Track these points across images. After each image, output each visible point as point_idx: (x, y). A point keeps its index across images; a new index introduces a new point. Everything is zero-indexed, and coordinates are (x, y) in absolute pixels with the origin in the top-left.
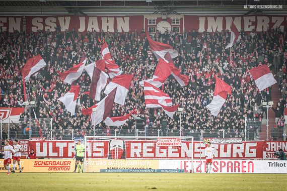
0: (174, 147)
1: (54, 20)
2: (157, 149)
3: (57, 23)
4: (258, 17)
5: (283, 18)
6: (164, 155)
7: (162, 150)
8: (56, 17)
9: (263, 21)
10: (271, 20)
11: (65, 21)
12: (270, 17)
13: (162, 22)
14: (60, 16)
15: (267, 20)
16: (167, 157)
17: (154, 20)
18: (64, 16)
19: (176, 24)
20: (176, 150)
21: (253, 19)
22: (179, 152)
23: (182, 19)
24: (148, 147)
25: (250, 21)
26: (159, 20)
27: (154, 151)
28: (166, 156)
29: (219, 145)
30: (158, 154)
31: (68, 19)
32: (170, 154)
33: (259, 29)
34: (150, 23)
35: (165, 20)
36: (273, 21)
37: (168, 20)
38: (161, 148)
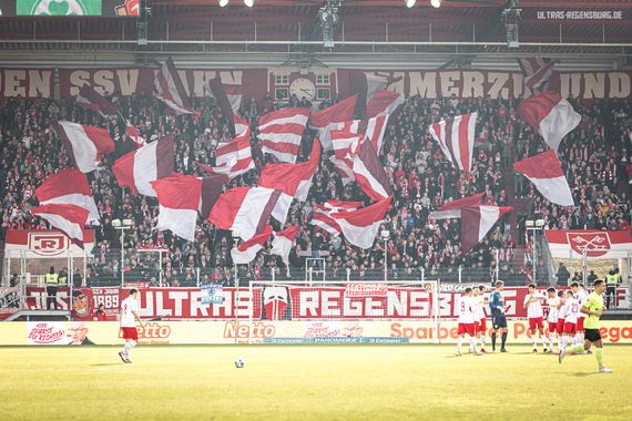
0: (375, 299)
1: (110, 75)
2: (346, 301)
3: (116, 80)
4: (464, 73)
5: (507, 75)
6: (359, 312)
7: (354, 304)
8: (114, 70)
9: (474, 80)
10: (486, 78)
11: (129, 77)
12: (485, 73)
13: (300, 80)
14: (120, 69)
15: (480, 78)
16: (364, 316)
17: (285, 77)
18: (128, 68)
19: (323, 84)
20: (379, 304)
21: (456, 76)
22: (384, 307)
23: (333, 74)
24: (330, 299)
25: (450, 80)
26: (295, 76)
27: (340, 307)
28: (361, 314)
29: (453, 294)
30: (347, 311)
31: (135, 74)
32: (369, 311)
33: (467, 94)
34: (279, 82)
35: (305, 76)
36: (491, 80)
37: (311, 77)
38: (353, 299)
